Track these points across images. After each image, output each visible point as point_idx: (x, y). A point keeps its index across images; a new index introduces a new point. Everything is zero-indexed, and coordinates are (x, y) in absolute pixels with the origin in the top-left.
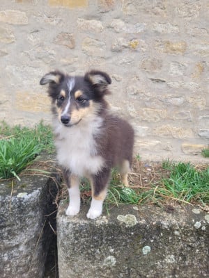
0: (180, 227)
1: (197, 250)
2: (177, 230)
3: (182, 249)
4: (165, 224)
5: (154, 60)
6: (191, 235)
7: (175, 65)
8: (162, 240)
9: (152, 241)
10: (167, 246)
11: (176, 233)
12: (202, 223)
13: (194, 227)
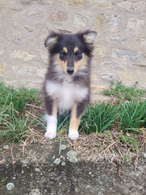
0: (40, 164)
1: (60, 183)
2: (38, 167)
3: (45, 183)
4: (25, 162)
5: (60, 12)
6: (52, 171)
7: (78, 17)
8: (24, 177)
9: (14, 178)
10: (31, 181)
11: (37, 170)
12: (62, 159)
13: (54, 164)
